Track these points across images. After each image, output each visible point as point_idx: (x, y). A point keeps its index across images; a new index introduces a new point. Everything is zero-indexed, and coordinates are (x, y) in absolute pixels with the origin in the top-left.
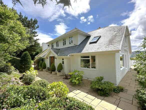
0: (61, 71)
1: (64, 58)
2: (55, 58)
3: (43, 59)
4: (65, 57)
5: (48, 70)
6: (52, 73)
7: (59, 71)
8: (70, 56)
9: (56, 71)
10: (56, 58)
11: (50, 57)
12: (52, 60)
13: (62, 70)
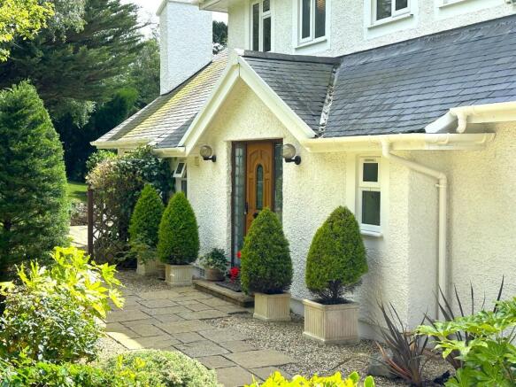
0: (348, 296)
1: (385, 152)
2: (286, 152)
3: (167, 162)
4: (391, 146)
5: (219, 279)
6: (250, 304)
7: (329, 292)
8: (452, 128)
9: (298, 287)
10: (298, 161)
11: (235, 144)
12: (252, 175)
13: (353, 283)
